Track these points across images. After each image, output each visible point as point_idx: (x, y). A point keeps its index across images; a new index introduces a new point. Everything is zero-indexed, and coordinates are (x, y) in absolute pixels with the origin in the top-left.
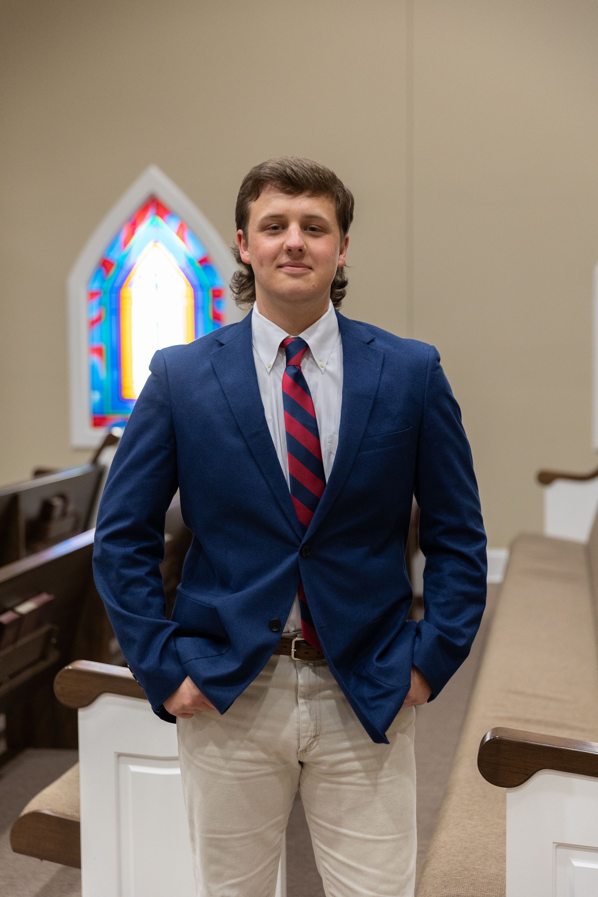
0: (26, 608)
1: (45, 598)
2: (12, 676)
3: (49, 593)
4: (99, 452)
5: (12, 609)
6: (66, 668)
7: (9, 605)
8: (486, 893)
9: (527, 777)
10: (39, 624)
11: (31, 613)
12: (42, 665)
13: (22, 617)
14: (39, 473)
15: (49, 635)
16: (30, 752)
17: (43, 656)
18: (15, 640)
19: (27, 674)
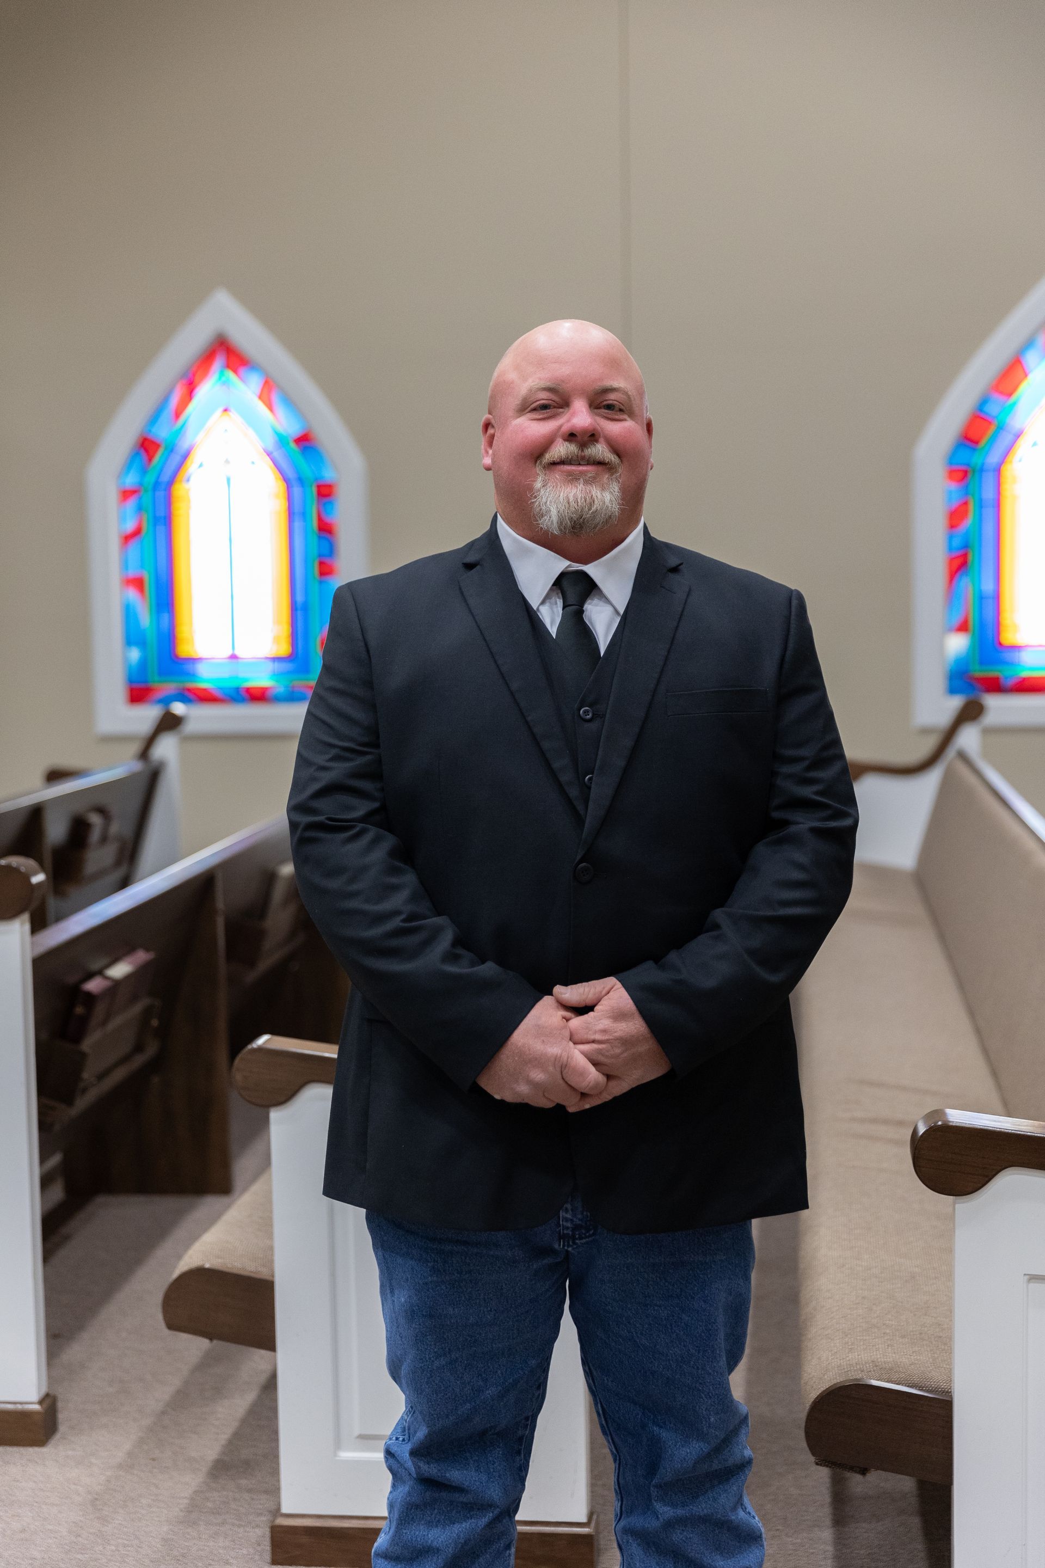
0: (120, 970)
1: (141, 956)
2: (101, 1077)
3: (147, 949)
4: (150, 741)
5: (100, 972)
6: (249, 1047)
7: (95, 966)
8: (912, 1357)
9: (987, 1179)
10: (134, 998)
11: (128, 978)
12: (139, 1060)
13: (117, 984)
14: (55, 776)
15: (147, 1014)
16: (101, 1199)
17: (138, 1048)
18: (104, 1022)
19: (120, 1074)
